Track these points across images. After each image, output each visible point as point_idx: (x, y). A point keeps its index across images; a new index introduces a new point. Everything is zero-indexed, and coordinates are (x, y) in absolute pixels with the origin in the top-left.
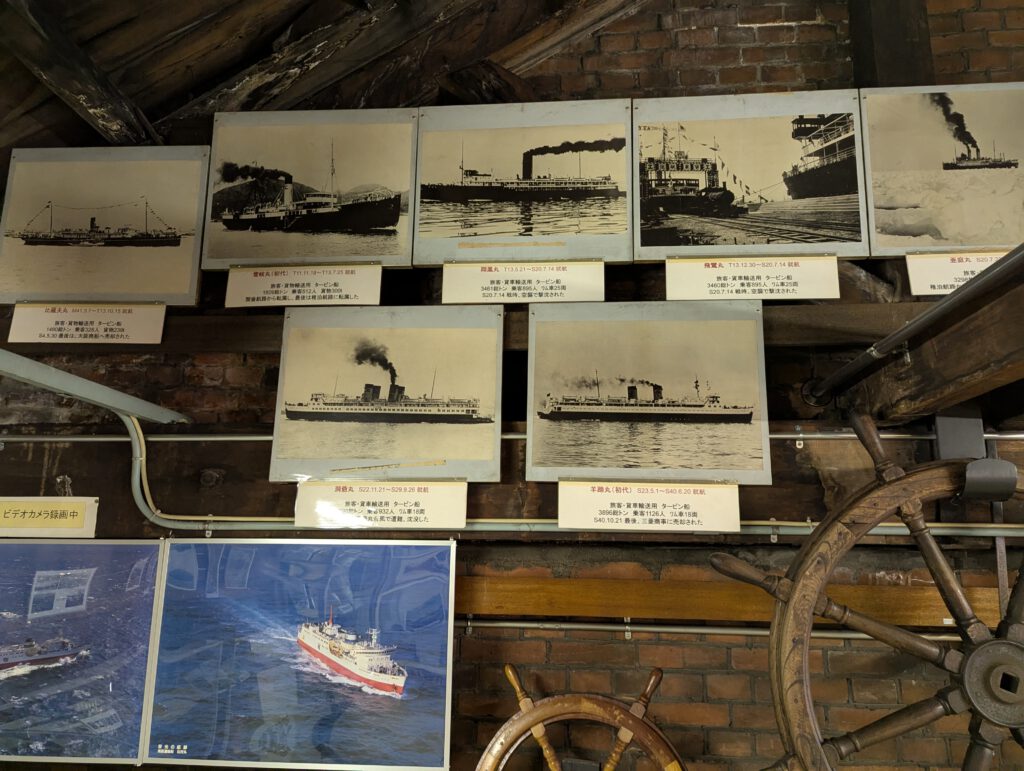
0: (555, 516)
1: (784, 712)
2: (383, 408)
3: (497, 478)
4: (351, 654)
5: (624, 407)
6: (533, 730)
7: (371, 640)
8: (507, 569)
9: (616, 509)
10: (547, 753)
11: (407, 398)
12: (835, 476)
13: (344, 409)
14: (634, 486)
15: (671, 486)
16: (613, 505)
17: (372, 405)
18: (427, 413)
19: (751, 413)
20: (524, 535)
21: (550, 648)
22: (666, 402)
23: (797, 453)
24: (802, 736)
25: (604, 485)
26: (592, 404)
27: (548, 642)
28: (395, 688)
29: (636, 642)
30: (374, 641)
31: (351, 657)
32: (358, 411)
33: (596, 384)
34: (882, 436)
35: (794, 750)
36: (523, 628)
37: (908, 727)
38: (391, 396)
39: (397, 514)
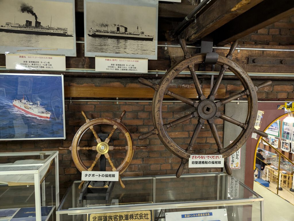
0: (94, 68)
1: (154, 118)
2: (33, 29)
3: (75, 55)
4: (32, 108)
5: (116, 34)
6: (90, 127)
7: (38, 104)
8: (81, 84)
9: (113, 66)
10: (94, 133)
11: (42, 26)
12: (174, 58)
13: (19, 29)
14: (118, 59)
15: (129, 59)
16: (112, 65)
17: (30, 28)
18: (50, 32)
19: (153, 38)
20: (85, 74)
21: (95, 107)
22: (129, 33)
23: (165, 51)
24: (158, 124)
25: (109, 58)
26: (105, 32)
27: (95, 105)
28: (47, 117)
29: (120, 105)
30: (39, 104)
31: (32, 109)
32: (24, 30)
33: (107, 25)
34: (187, 47)
35: (156, 127)
36: (87, 102)
37: (184, 120)
38: (36, 25)
39: (42, 66)
